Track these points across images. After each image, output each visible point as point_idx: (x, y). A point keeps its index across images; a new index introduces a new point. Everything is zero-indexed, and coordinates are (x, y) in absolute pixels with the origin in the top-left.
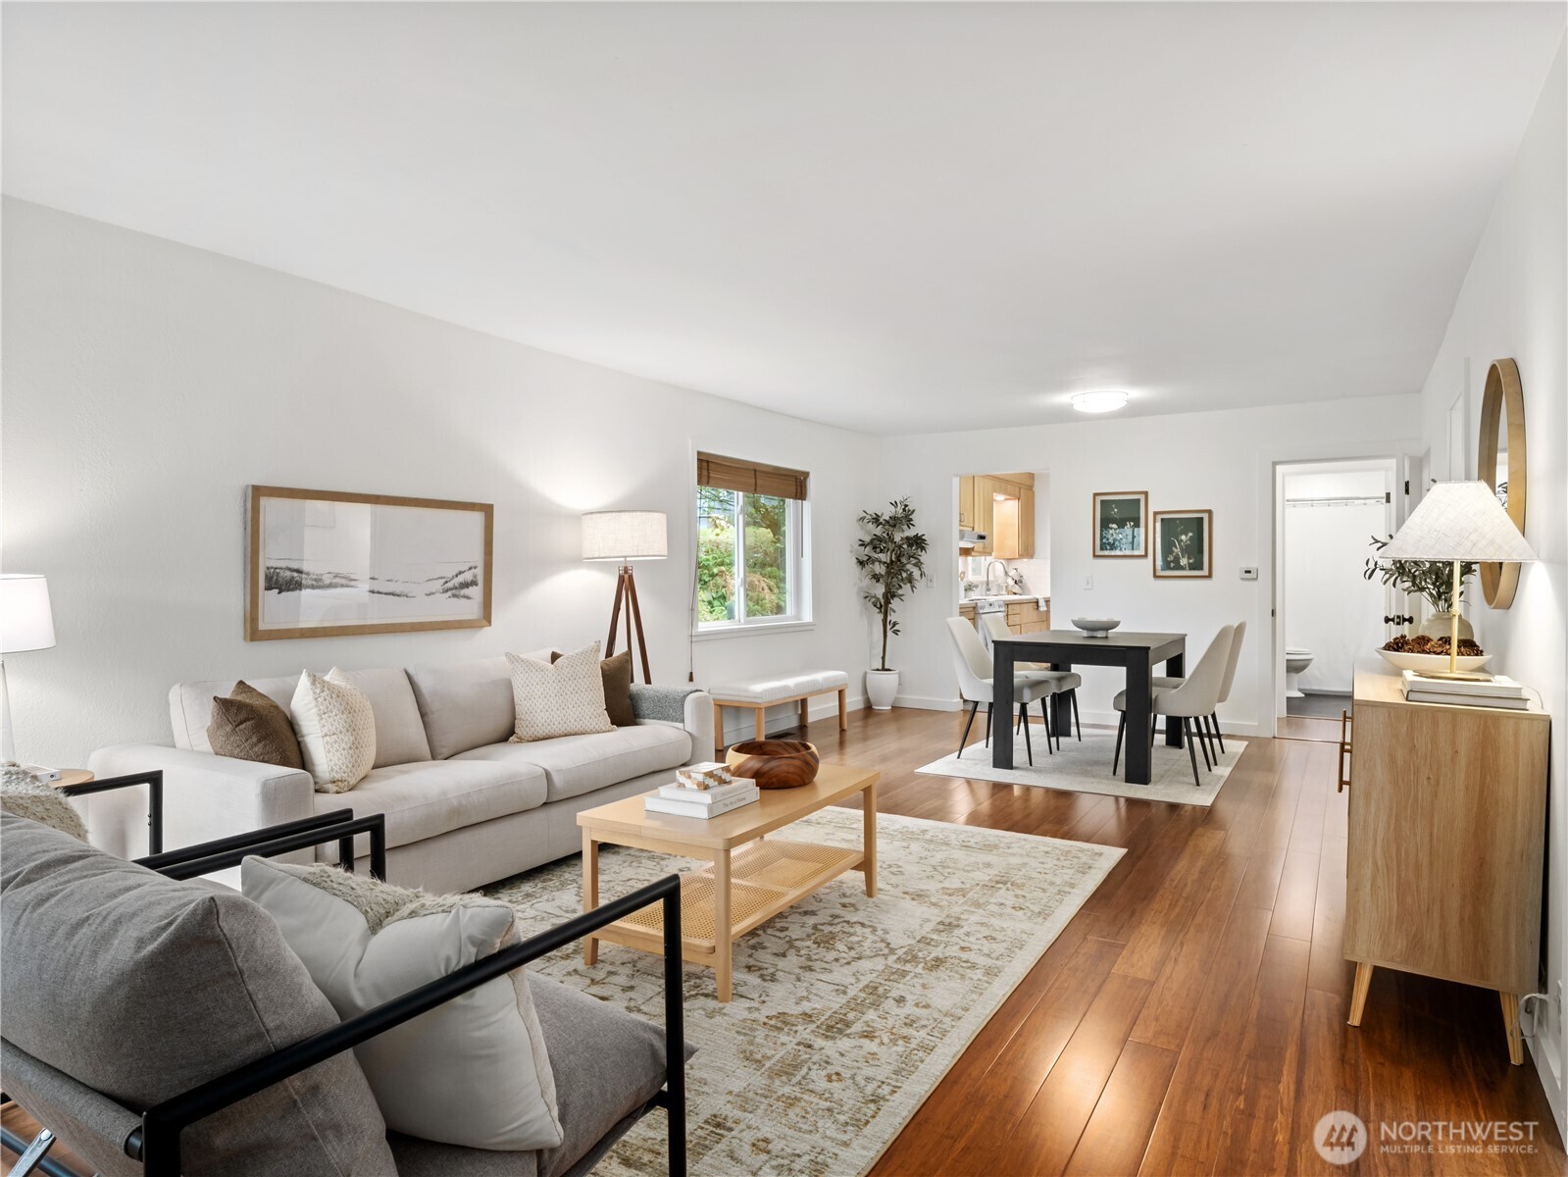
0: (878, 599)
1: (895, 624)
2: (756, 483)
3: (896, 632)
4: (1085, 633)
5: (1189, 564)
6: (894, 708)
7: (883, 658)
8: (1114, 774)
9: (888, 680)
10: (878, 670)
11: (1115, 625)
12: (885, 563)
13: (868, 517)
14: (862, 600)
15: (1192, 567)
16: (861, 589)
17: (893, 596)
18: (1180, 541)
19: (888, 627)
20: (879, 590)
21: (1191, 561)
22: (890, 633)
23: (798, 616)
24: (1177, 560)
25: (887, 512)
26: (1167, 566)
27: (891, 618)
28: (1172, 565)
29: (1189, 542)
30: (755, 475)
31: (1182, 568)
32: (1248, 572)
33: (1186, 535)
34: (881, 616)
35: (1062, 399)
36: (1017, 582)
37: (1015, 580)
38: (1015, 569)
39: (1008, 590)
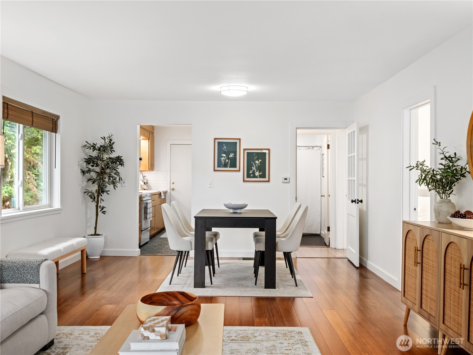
0: (93, 193)
1: (103, 208)
2: (33, 120)
3: (104, 213)
4: (231, 211)
5: (260, 175)
6: (102, 257)
7: (95, 228)
8: (256, 284)
9: (99, 241)
10: (92, 235)
11: (245, 206)
12: (97, 172)
13: (88, 145)
14: (83, 194)
15: (261, 176)
16: (82, 188)
17: (103, 192)
18: (255, 164)
19: (100, 209)
20: (94, 188)
21: (260, 174)
22: (100, 213)
23: (50, 205)
24: (254, 173)
25: (100, 143)
26: (249, 176)
27: (101, 204)
28: (252, 175)
29: (259, 164)
30: (32, 115)
31: (256, 177)
32: (286, 179)
33: (258, 161)
34: (94, 204)
35: (215, 88)
36: (145, 183)
37: (144, 182)
38: (144, 176)
39: (142, 188)
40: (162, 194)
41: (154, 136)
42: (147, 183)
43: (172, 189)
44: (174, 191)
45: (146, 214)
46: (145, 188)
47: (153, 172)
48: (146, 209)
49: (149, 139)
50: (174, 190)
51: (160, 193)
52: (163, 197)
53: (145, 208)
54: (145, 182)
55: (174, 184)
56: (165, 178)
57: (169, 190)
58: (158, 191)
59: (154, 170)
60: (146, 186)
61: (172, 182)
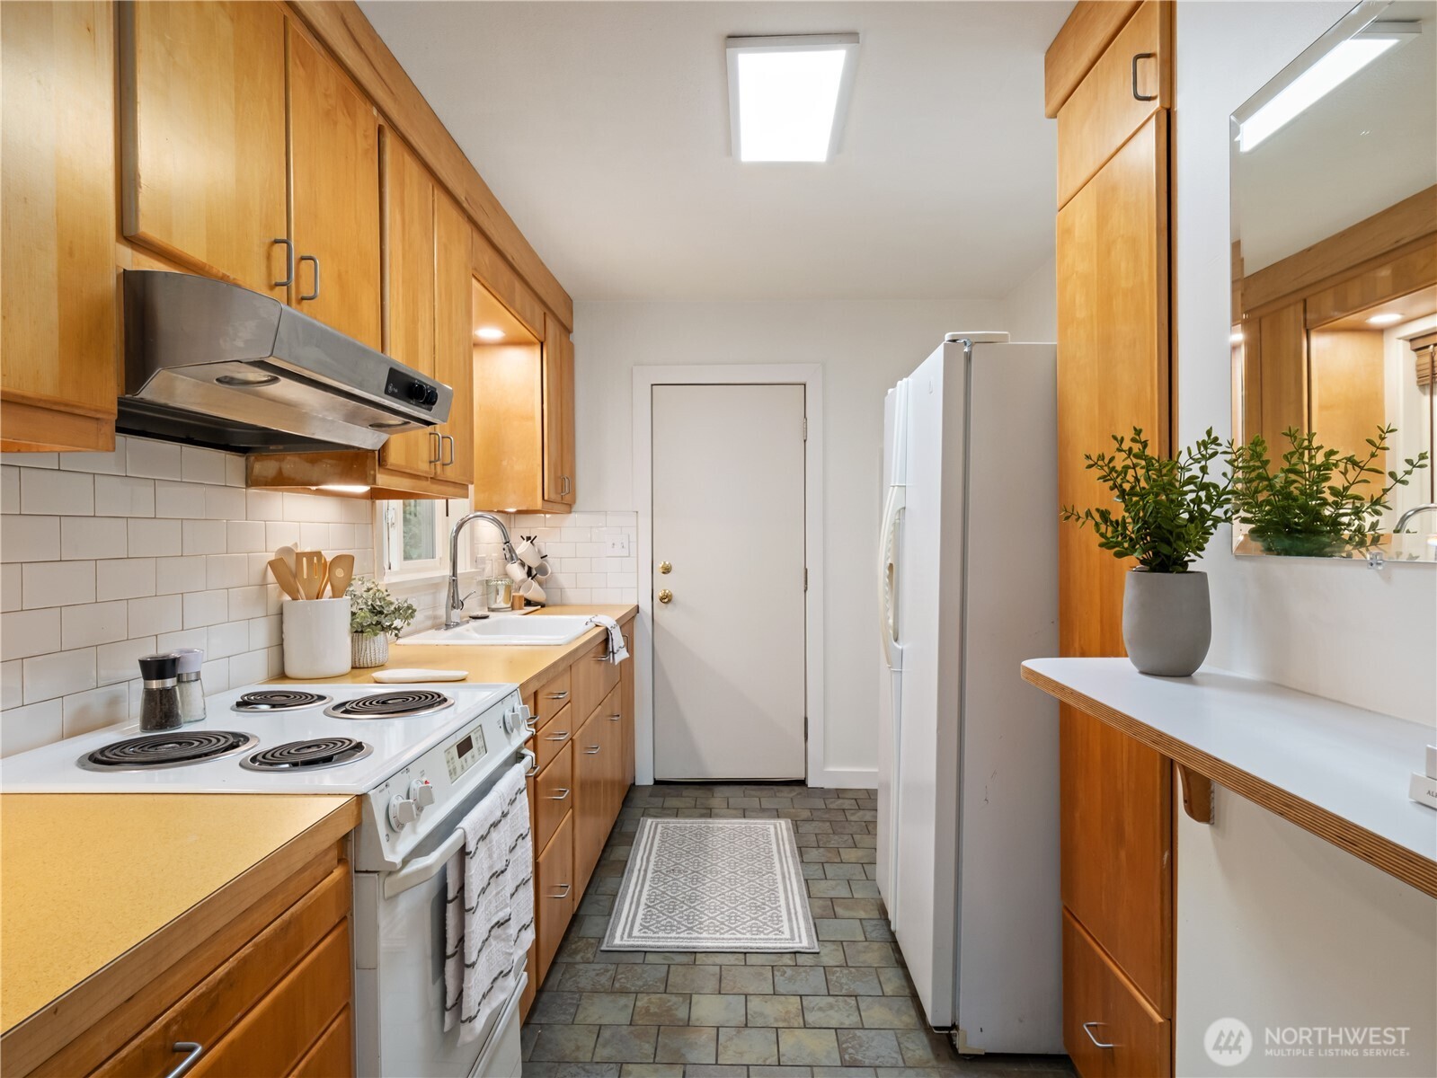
36: (534, 572)
37: (530, 568)
38: (529, 538)
39: (514, 596)
40: (616, 640)
41: (573, 344)
42: (542, 570)
43: (662, 599)
44: (670, 605)
45: (451, 965)
46: (530, 595)
47: (572, 515)
48: (451, 910)
49: (542, 344)
50: (669, 601)
51: (604, 637)
52: (622, 655)
53: (442, 900)
54: (533, 565)
55: (669, 572)
56: (626, 545)
57: (646, 607)
58: (597, 626)
59: (575, 507)
60: (535, 584)
61: (659, 566)
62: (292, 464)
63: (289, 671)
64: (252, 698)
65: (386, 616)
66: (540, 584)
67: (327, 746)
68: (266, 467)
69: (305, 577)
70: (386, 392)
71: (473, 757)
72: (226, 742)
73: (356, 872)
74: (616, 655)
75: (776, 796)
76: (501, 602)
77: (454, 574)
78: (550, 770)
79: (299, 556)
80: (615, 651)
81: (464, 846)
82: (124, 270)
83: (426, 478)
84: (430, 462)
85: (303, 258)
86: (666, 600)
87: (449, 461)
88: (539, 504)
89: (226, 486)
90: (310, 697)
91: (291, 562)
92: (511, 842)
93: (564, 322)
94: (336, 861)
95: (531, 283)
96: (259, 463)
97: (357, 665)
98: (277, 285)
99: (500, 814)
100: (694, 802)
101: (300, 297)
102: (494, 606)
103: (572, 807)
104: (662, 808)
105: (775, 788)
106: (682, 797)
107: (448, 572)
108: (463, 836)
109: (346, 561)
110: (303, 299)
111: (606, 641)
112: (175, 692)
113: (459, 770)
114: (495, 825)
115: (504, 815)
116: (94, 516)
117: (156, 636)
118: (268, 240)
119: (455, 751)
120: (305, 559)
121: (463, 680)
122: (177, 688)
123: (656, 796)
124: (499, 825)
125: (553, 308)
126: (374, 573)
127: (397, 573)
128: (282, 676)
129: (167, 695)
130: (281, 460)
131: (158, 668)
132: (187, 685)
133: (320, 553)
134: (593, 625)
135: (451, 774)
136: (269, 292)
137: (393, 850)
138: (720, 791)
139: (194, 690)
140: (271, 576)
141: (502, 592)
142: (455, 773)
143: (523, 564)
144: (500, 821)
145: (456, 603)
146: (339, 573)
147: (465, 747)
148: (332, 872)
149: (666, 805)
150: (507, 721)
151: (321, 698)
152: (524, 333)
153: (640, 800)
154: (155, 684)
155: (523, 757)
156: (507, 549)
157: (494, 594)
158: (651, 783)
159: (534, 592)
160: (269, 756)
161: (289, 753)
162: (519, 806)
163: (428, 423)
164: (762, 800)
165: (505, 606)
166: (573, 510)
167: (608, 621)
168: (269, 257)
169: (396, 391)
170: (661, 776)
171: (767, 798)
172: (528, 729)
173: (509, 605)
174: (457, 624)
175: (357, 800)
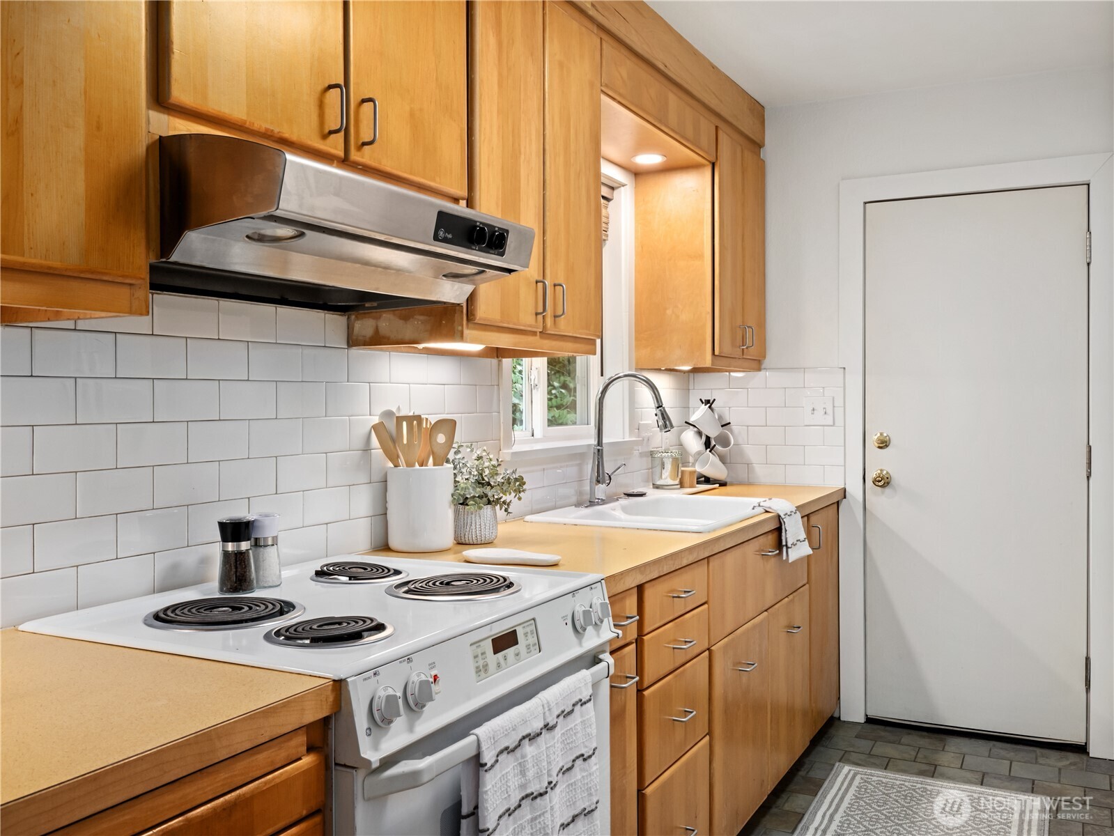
36: (713, 443)
37: (708, 439)
38: (708, 402)
39: (683, 472)
40: (795, 530)
41: (763, 161)
42: (724, 442)
43: (875, 481)
44: (887, 490)
46: (707, 471)
47: (762, 373)
49: (713, 165)
50: (886, 484)
51: (773, 526)
52: (799, 549)
53: (455, 814)
54: (712, 434)
55: (887, 446)
56: (830, 411)
57: (855, 490)
58: (767, 512)
59: (766, 363)
60: (713, 458)
61: (873, 439)
62: (387, 322)
63: (393, 543)
64: (331, 568)
65: (492, 487)
66: (722, 459)
67: (349, 624)
68: (364, 326)
69: (405, 442)
70: (436, 238)
71: (517, 655)
72: (273, 609)
73: (336, 764)
74: (789, 550)
75: (1036, 763)
76: (667, 477)
77: (600, 443)
78: (668, 683)
79: (400, 420)
80: (789, 545)
81: (478, 756)
82: (160, 137)
83: (534, 333)
84: (537, 314)
85: (364, 101)
86: (880, 484)
87: (561, 313)
88: (708, 361)
89: (325, 346)
90: (386, 571)
91: (391, 426)
92: (565, 761)
93: (751, 136)
94: (305, 748)
95: (695, 93)
96: (359, 322)
97: (463, 541)
98: (331, 132)
99: (541, 725)
100: (914, 753)
101: (360, 143)
102: (659, 483)
103: (710, 733)
104: (869, 754)
105: (1039, 751)
106: (899, 743)
107: (593, 441)
108: (476, 744)
109: (448, 426)
110: (364, 144)
111: (779, 530)
112: (248, 556)
113: (492, 666)
114: (532, 737)
115: (548, 728)
116: (187, 379)
117: (249, 498)
118: (320, 88)
119: (488, 646)
120: (405, 423)
121: (555, 565)
122: (250, 551)
123: (865, 738)
124: (539, 739)
125: (730, 119)
126: (500, 440)
127: (538, 441)
128: (384, 547)
129: (240, 558)
130: (377, 318)
131: (235, 530)
132: (261, 549)
133: (420, 416)
134: (761, 510)
135: (477, 672)
136: (321, 142)
137: (376, 747)
138: (955, 744)
139: (270, 556)
140: (375, 441)
141: (668, 466)
142: (486, 671)
143: (700, 433)
144: (539, 734)
145: (600, 477)
146: (441, 438)
147: (505, 642)
148: (300, 759)
149: (875, 751)
150: (576, 618)
151: (397, 572)
152: (685, 153)
153: (841, 739)
154: (230, 547)
155: (596, 660)
156: (659, 414)
157: (658, 469)
158: (862, 720)
159: (711, 466)
160: (292, 630)
161: (311, 628)
162: (579, 720)
163: (510, 271)
164: (1014, 764)
165: (671, 482)
166: (763, 366)
167: (781, 505)
168: (321, 105)
169: (450, 236)
170: (875, 713)
171: (1022, 764)
172: (613, 629)
173: (677, 482)
174: (603, 502)
175: (333, 685)
